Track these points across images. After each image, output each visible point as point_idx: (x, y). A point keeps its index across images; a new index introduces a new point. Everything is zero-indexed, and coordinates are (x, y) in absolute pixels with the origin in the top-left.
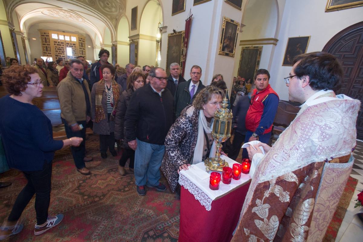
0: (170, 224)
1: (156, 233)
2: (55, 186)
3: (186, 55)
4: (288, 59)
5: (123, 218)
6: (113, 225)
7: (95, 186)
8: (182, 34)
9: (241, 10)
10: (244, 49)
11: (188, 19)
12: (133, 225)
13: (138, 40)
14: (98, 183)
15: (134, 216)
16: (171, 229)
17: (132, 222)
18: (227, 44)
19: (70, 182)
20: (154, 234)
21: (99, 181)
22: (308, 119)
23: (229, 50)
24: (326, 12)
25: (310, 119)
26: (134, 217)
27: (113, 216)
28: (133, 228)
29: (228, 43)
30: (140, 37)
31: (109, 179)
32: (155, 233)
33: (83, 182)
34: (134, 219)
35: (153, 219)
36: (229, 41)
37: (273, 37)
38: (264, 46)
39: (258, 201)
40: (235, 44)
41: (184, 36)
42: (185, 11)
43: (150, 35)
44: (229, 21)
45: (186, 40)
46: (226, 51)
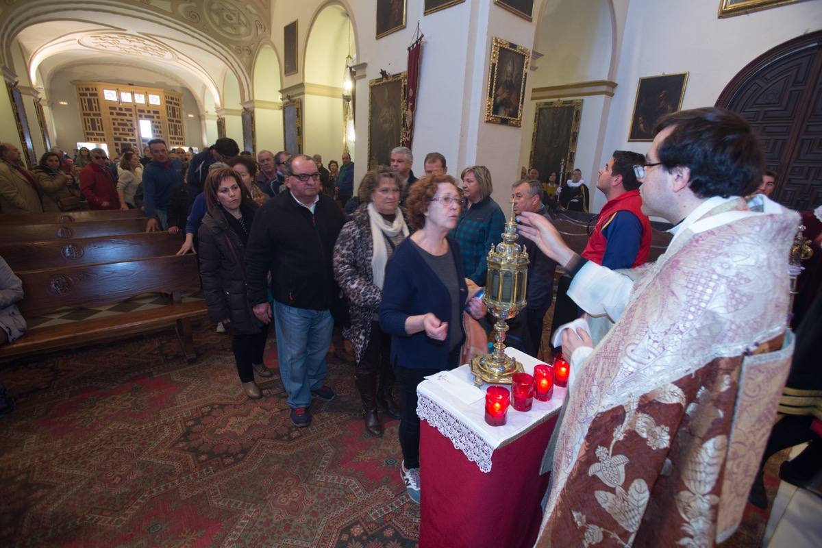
0: (397, 507)
1: (368, 530)
2: (132, 437)
3: (412, 127)
4: (642, 125)
5: (290, 499)
6: (269, 517)
7: (222, 431)
8: (400, 80)
9: (530, 20)
10: (541, 107)
11: (413, 45)
12: (315, 514)
13: (301, 97)
14: (230, 424)
15: (316, 495)
16: (400, 518)
17: (311, 508)
18: (504, 99)
19: (165, 424)
20: (362, 531)
21: (232, 420)
22: (700, 264)
23: (508, 112)
24: (719, 17)
25: (705, 263)
26: (317, 497)
27: (268, 497)
28: (314, 522)
29: (505, 95)
30: (307, 89)
31: (252, 415)
32: (364, 529)
33: (196, 424)
34: (316, 500)
35: (359, 498)
36: (508, 91)
37: (605, 79)
38: (586, 98)
39: (601, 451)
40: (521, 98)
41: (406, 84)
42: (405, 27)
43: (330, 85)
44: (507, 47)
45: (411, 92)
46: (502, 115)
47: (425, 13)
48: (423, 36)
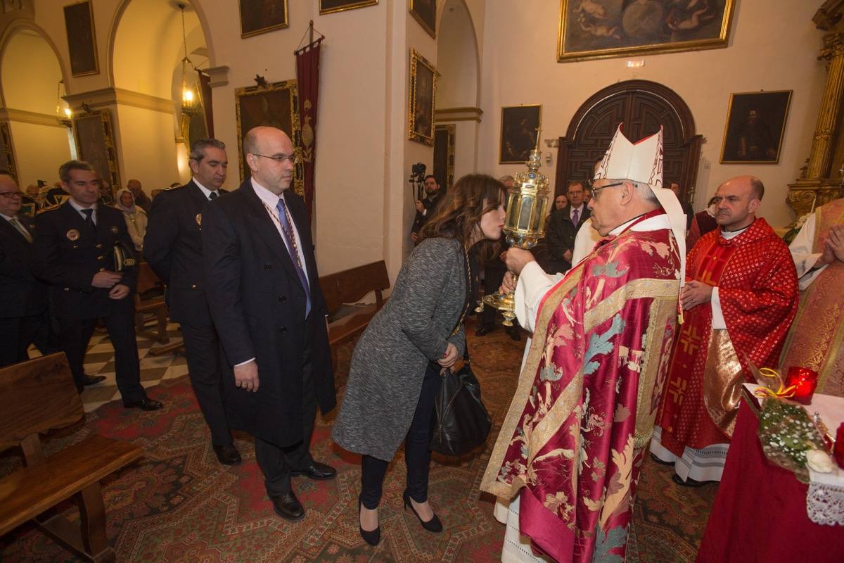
3: (313, 145)
4: (510, 149)
8: (287, 90)
11: (304, 49)
13: (110, 107)
18: (421, 116)
23: (425, 130)
24: (559, 62)
29: (422, 112)
30: (119, 97)
36: (424, 107)
37: (475, 106)
38: (459, 124)
40: (433, 116)
41: (297, 94)
42: (287, 27)
43: (152, 95)
44: (421, 60)
45: (307, 104)
46: (421, 134)
47: (320, 12)
48: (323, 37)
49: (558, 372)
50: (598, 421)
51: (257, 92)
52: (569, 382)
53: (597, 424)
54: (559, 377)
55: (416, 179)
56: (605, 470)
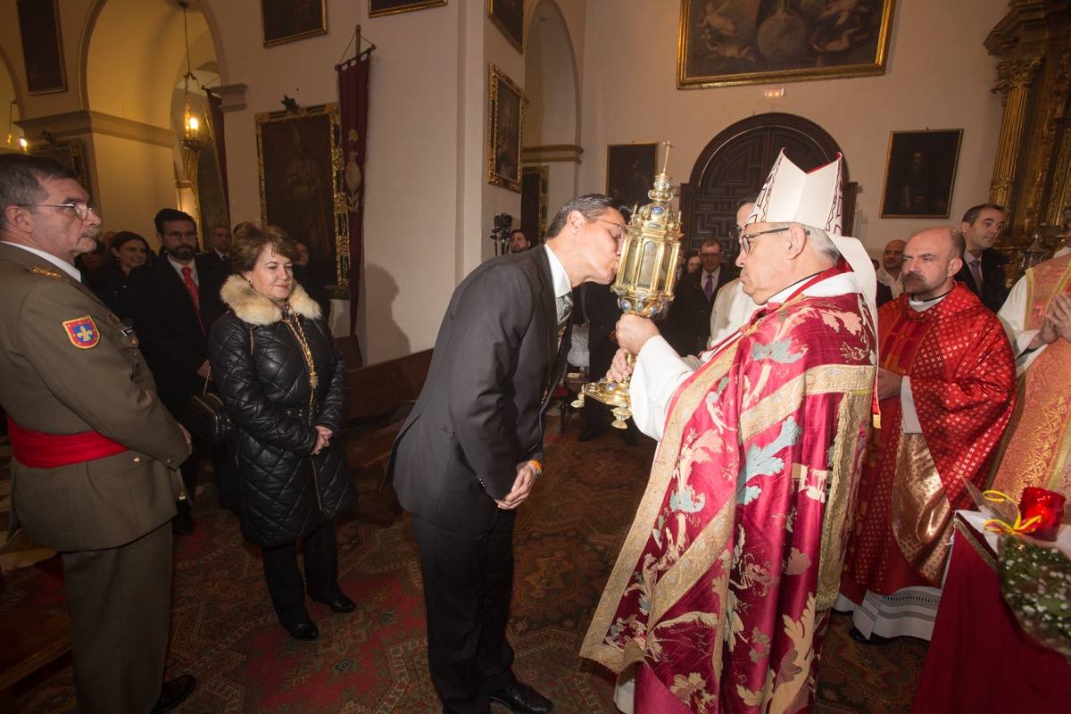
3: (361, 189)
8: (327, 117)
11: (349, 62)
18: (505, 152)
23: (508, 171)
24: (678, 89)
29: (505, 147)
30: (93, 123)
36: (507, 141)
37: (574, 144)
38: (552, 166)
40: (520, 153)
41: (338, 123)
42: (326, 33)
43: (144, 122)
44: (504, 80)
45: (353, 136)
46: (504, 175)
47: (370, 14)
48: (374, 47)
49: (698, 501)
50: (760, 575)
51: (285, 118)
52: (713, 516)
53: (758, 579)
54: (699, 507)
55: (498, 235)
56: (769, 646)
